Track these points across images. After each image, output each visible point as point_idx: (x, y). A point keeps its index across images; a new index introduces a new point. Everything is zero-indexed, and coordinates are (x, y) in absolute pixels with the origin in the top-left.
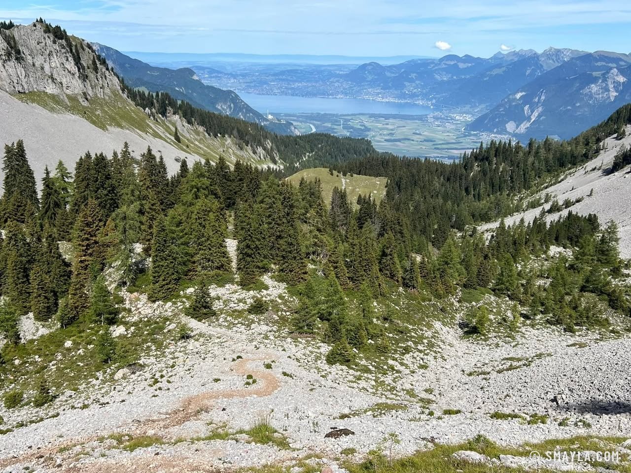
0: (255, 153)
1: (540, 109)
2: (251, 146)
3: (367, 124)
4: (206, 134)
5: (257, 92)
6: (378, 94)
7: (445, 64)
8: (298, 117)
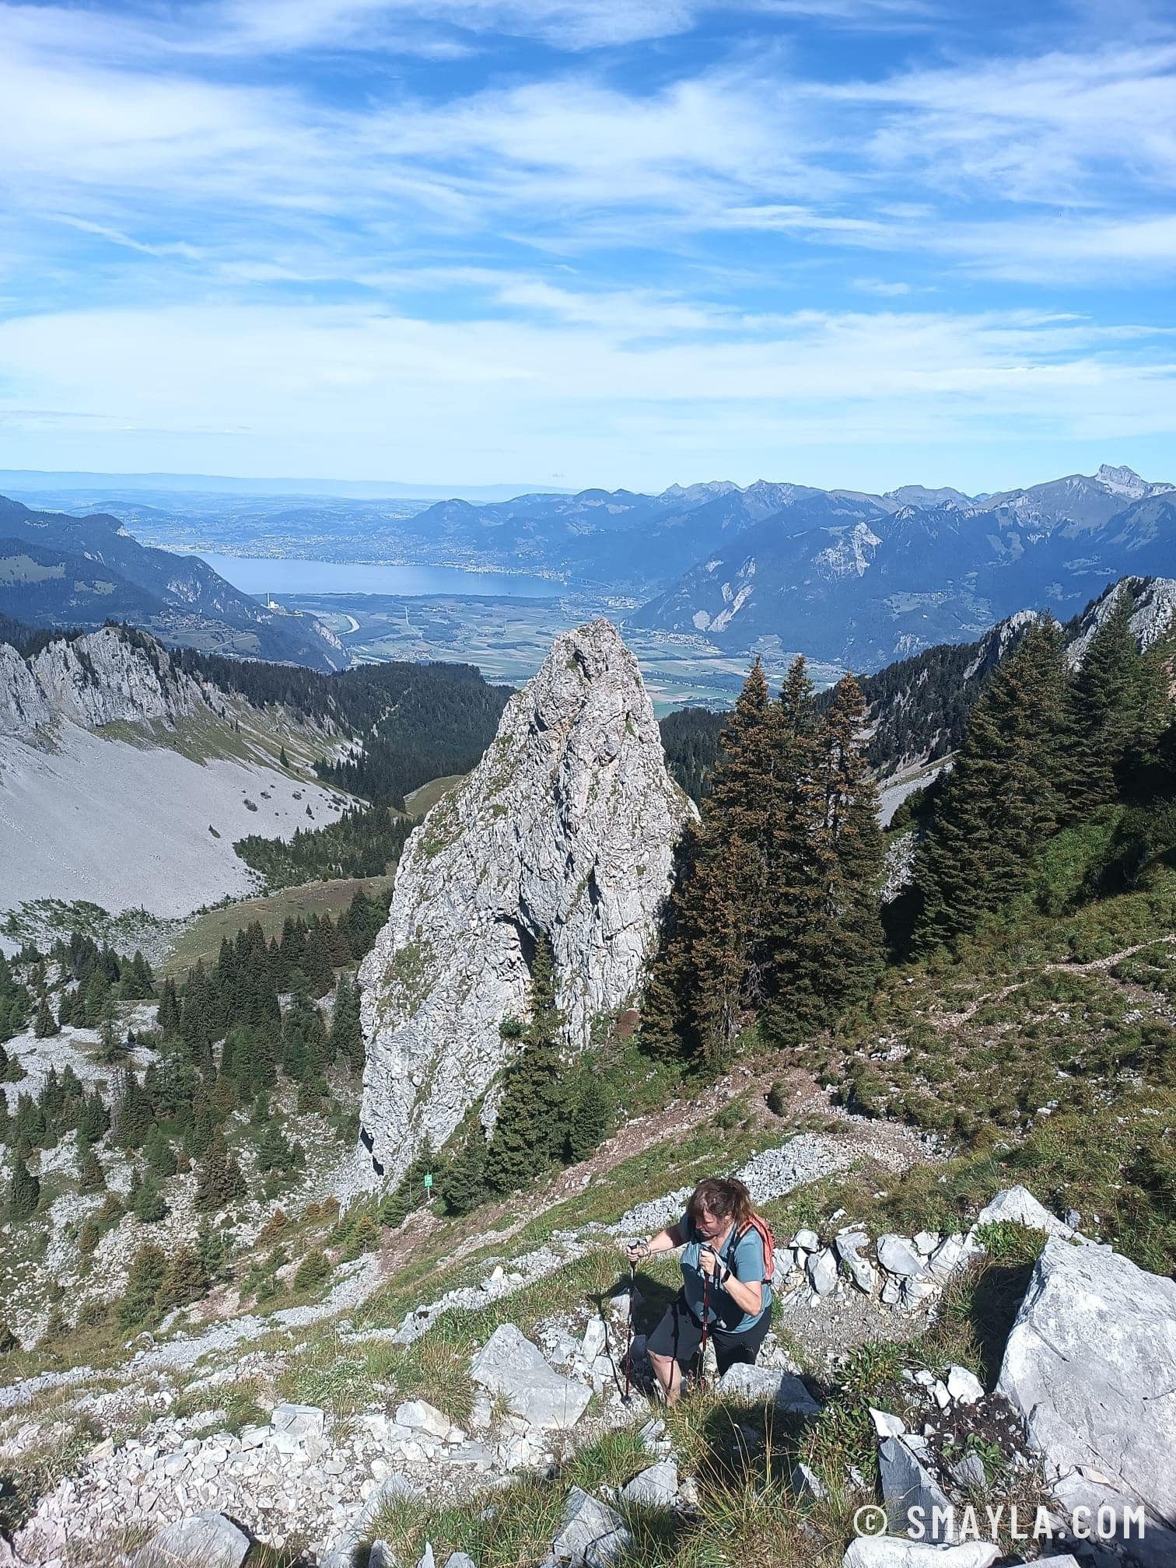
0: (321, 726)
1: (748, 590)
2: (315, 716)
3: (452, 615)
5: (239, 553)
6: (470, 557)
7: (585, 506)
8: (323, 601)
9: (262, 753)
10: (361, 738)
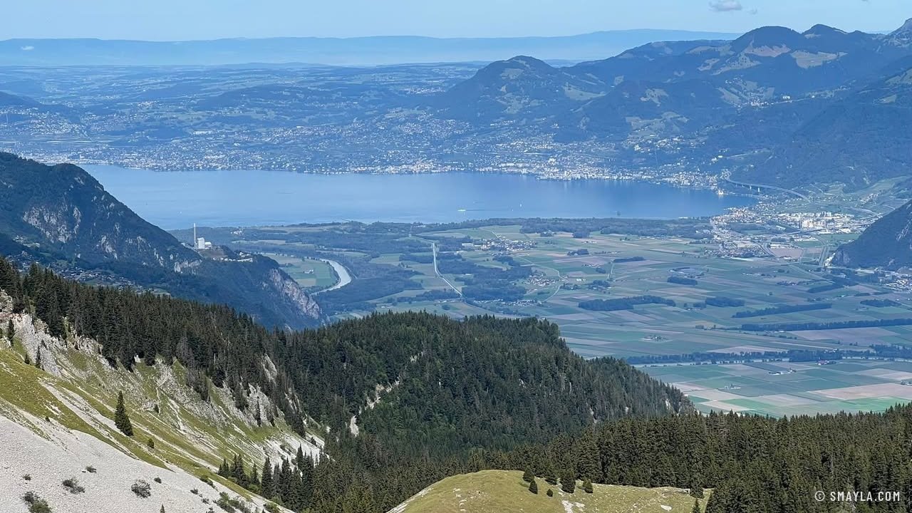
0: (242, 405)
2: (232, 386)
3: (517, 254)
4: (104, 361)
5: (152, 163)
6: (546, 155)
7: (753, 57)
8: (288, 238)
9: (77, 405)
10: (323, 435)
